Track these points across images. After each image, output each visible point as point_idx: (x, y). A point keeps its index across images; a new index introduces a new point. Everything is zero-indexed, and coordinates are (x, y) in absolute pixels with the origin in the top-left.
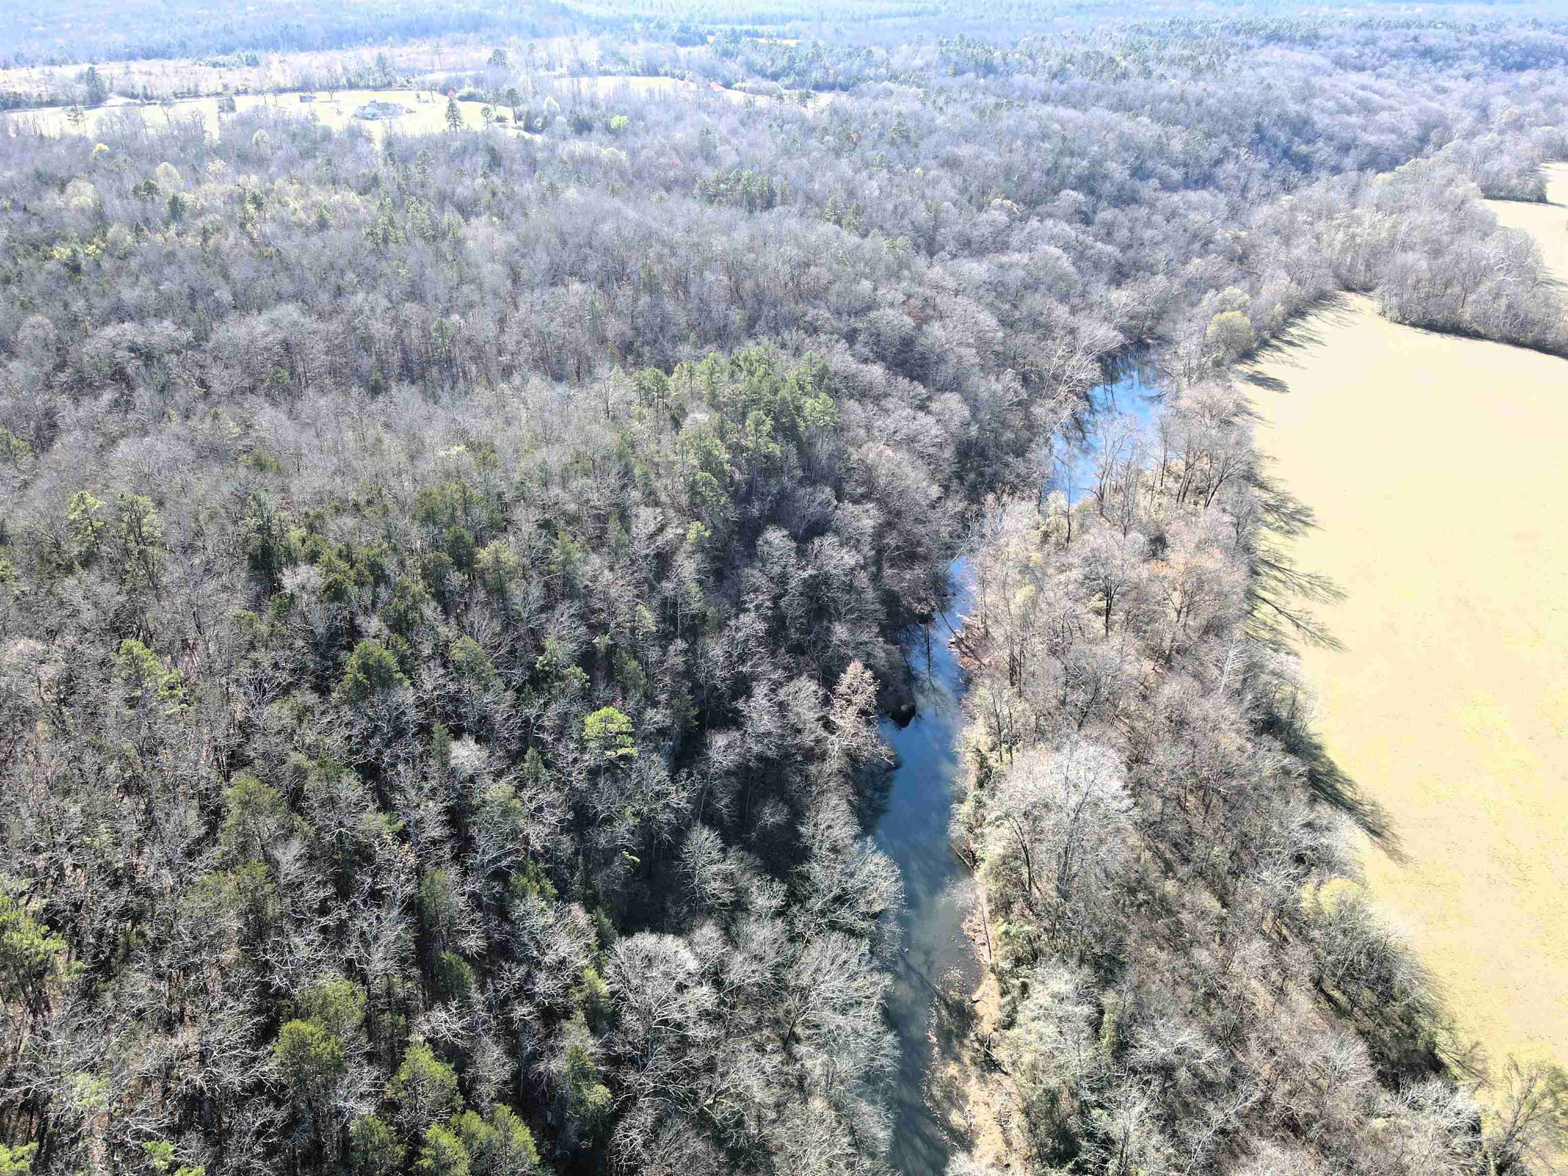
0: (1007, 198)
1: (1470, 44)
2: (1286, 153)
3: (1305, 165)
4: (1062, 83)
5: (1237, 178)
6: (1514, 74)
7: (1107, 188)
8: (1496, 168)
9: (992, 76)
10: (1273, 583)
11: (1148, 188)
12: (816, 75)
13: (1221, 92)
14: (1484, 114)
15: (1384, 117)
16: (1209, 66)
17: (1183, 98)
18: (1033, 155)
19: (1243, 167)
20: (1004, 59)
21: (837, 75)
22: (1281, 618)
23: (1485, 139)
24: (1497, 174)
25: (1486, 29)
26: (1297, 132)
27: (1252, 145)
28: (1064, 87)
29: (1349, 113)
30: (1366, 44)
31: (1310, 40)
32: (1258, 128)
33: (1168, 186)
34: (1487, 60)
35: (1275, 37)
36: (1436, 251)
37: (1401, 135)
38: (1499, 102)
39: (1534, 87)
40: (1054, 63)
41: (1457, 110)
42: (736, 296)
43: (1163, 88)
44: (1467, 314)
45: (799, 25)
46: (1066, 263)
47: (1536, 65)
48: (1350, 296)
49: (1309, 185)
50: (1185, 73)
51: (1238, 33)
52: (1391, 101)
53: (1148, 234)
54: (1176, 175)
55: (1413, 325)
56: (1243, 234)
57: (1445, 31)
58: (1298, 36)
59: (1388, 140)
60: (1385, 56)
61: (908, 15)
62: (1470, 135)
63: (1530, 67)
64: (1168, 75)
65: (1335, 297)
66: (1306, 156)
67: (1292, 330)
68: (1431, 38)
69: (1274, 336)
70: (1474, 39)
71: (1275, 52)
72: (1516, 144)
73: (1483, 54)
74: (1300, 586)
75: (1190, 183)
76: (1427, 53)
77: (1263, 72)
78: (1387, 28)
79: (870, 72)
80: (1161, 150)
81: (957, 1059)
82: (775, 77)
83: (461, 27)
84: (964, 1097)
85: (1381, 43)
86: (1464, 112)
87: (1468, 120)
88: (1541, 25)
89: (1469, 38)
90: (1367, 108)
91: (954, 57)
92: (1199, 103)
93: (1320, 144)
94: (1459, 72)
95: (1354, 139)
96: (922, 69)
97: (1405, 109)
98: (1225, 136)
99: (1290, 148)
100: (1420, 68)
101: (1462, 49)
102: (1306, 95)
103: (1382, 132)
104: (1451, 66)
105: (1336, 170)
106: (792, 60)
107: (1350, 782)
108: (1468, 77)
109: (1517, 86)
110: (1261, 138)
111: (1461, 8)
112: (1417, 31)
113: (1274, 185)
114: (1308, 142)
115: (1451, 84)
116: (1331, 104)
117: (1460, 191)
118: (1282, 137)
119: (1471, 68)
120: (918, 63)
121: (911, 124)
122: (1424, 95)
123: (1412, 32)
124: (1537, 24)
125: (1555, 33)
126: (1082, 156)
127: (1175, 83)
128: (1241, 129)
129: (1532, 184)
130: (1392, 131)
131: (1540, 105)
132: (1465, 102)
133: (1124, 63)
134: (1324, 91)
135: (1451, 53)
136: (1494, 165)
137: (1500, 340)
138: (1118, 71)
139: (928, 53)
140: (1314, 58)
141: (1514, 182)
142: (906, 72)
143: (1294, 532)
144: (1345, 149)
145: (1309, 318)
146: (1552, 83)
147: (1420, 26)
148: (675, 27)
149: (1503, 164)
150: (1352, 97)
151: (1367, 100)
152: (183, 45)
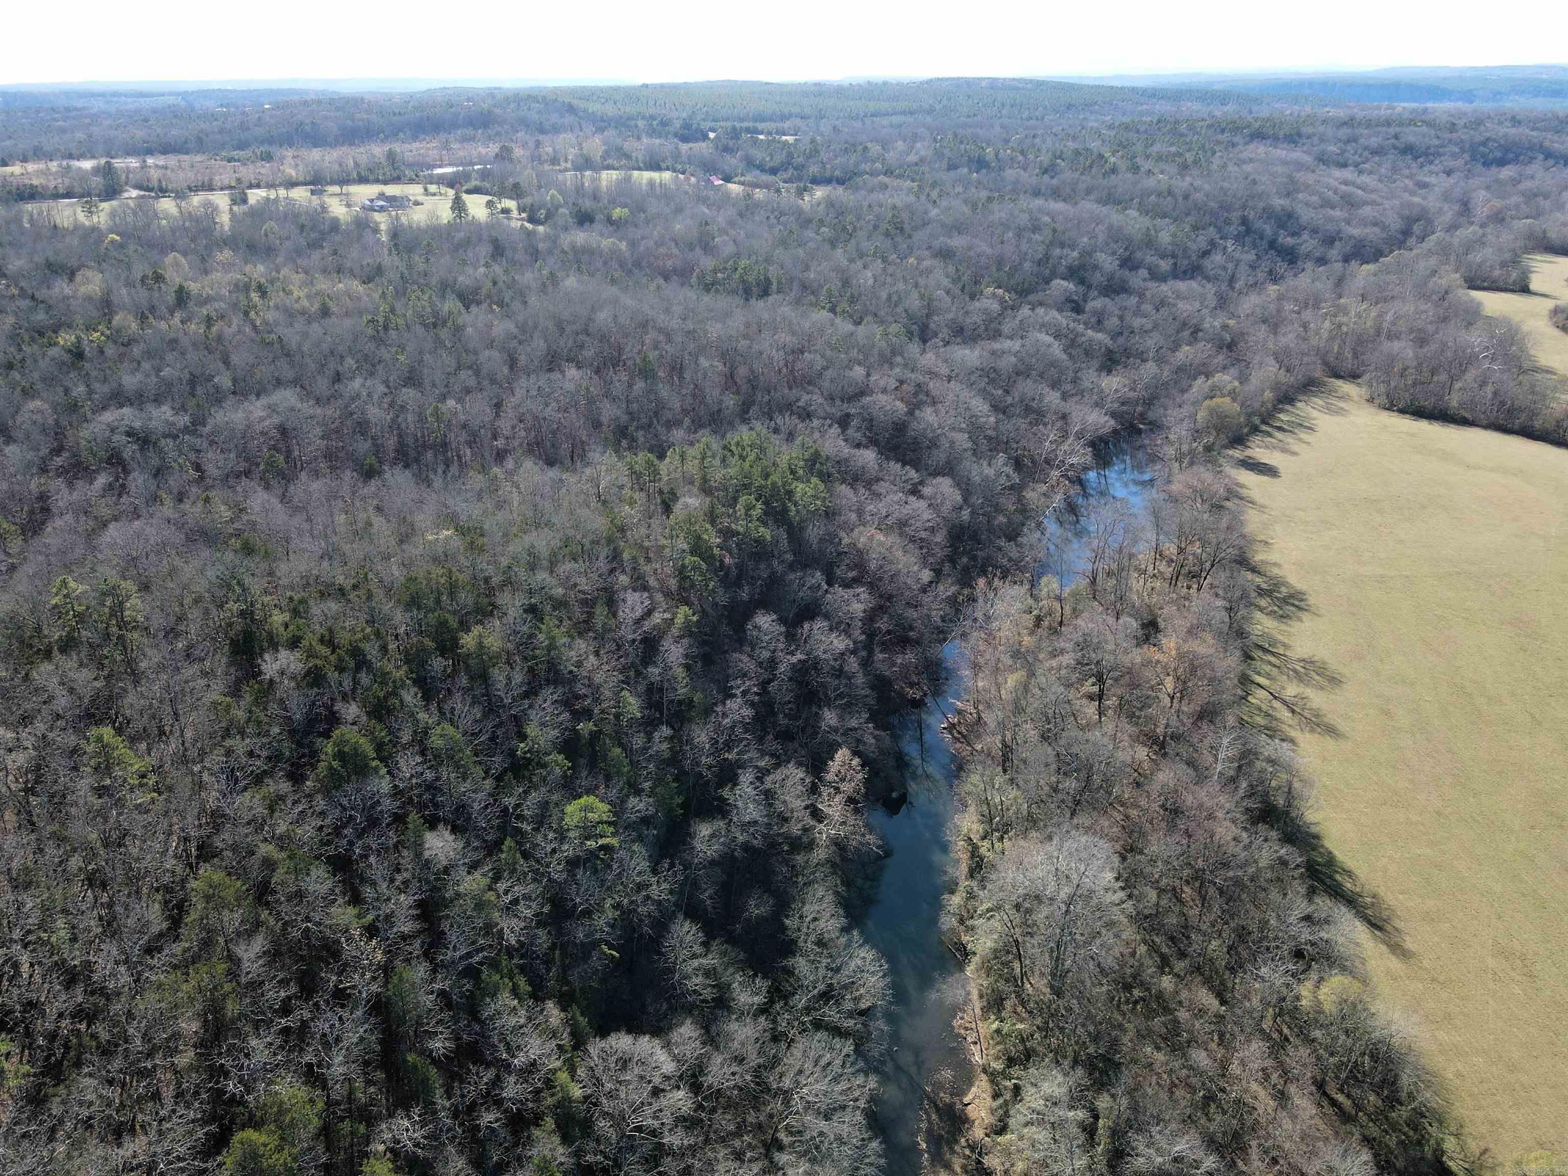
0: (999, 287)
1: (1450, 140)
2: (1272, 245)
3: (1291, 257)
4: (1052, 177)
5: (1225, 268)
6: (1494, 169)
7: (1097, 278)
8: (1478, 259)
9: (984, 171)
10: (1268, 668)
11: (1137, 279)
12: (814, 169)
13: (1207, 187)
14: (1466, 207)
15: (1367, 211)
16: (1196, 162)
17: (1170, 193)
18: (1024, 247)
19: (1230, 258)
20: (997, 155)
21: (834, 169)
22: (1276, 704)
23: (1468, 232)
24: (1480, 265)
25: (1465, 127)
26: (1282, 225)
27: (1239, 238)
28: (1055, 181)
29: (1333, 207)
30: (1348, 141)
31: (1293, 138)
32: (1244, 221)
33: (1156, 276)
34: (1467, 156)
35: (1258, 135)
36: (1422, 341)
37: (1384, 228)
38: (1480, 196)
39: (1515, 182)
40: (1045, 159)
41: (1439, 204)
42: (730, 381)
43: (1150, 183)
44: (1454, 401)
45: (798, 122)
46: (1057, 350)
47: (1516, 160)
48: (1339, 383)
49: (1295, 275)
50: (1172, 169)
51: (1223, 131)
52: (1374, 196)
53: (1138, 322)
54: (1165, 265)
55: (1402, 411)
56: (1232, 322)
57: (1425, 129)
58: (1281, 134)
59: (1371, 233)
60: (1366, 153)
61: (904, 113)
62: (1452, 228)
63: (1509, 163)
64: (1156, 170)
65: (1324, 384)
66: (1292, 248)
67: (1282, 416)
68: (1410, 136)
69: (1264, 422)
70: (1454, 135)
71: (1260, 150)
72: (1498, 237)
73: (1463, 150)
74: (1295, 671)
75: (1177, 274)
76: (1408, 150)
77: (1248, 168)
78: (1369, 126)
79: (866, 166)
80: (1149, 242)
81: (947, 1167)
82: (774, 171)
83: (470, 124)
85: (1362, 141)
86: (1446, 207)
87: (1449, 213)
88: (1519, 123)
89: (1449, 136)
90: (1350, 202)
91: (947, 152)
92: (1186, 197)
93: (1305, 236)
94: (1439, 168)
95: (1339, 232)
96: (916, 164)
97: (1388, 204)
98: (1212, 228)
99: (1276, 240)
100: (1401, 165)
101: (1442, 146)
102: (1290, 190)
103: (1366, 225)
104: (1431, 163)
105: (1322, 261)
106: (790, 155)
107: (1349, 873)
108: (1449, 173)
109: (1497, 181)
110: (1247, 230)
111: (1441, 108)
112: (1398, 129)
113: (1261, 275)
114: (1293, 234)
115: (1432, 180)
116: (1315, 198)
117: (1443, 282)
118: (1268, 230)
119: (1451, 164)
120: (912, 158)
121: (905, 216)
122: (1406, 189)
123: (1392, 130)
124: (1515, 121)
125: (1533, 129)
126: (1073, 247)
127: (1162, 178)
128: (1228, 222)
129: (1514, 275)
130: (1375, 224)
131: (1521, 199)
132: (1446, 197)
133: (1113, 160)
134: (1307, 187)
135: (1432, 150)
136: (1477, 257)
137: (1487, 427)
138: (1107, 166)
139: (923, 149)
140: (1297, 155)
141: (1497, 273)
142: (901, 167)
143: (1287, 617)
144: (1330, 241)
145: (1299, 404)
146: (1532, 177)
147: (1401, 124)
148: (678, 124)
149: (1485, 256)
150: (1335, 192)
151: (1350, 195)
152: (200, 140)
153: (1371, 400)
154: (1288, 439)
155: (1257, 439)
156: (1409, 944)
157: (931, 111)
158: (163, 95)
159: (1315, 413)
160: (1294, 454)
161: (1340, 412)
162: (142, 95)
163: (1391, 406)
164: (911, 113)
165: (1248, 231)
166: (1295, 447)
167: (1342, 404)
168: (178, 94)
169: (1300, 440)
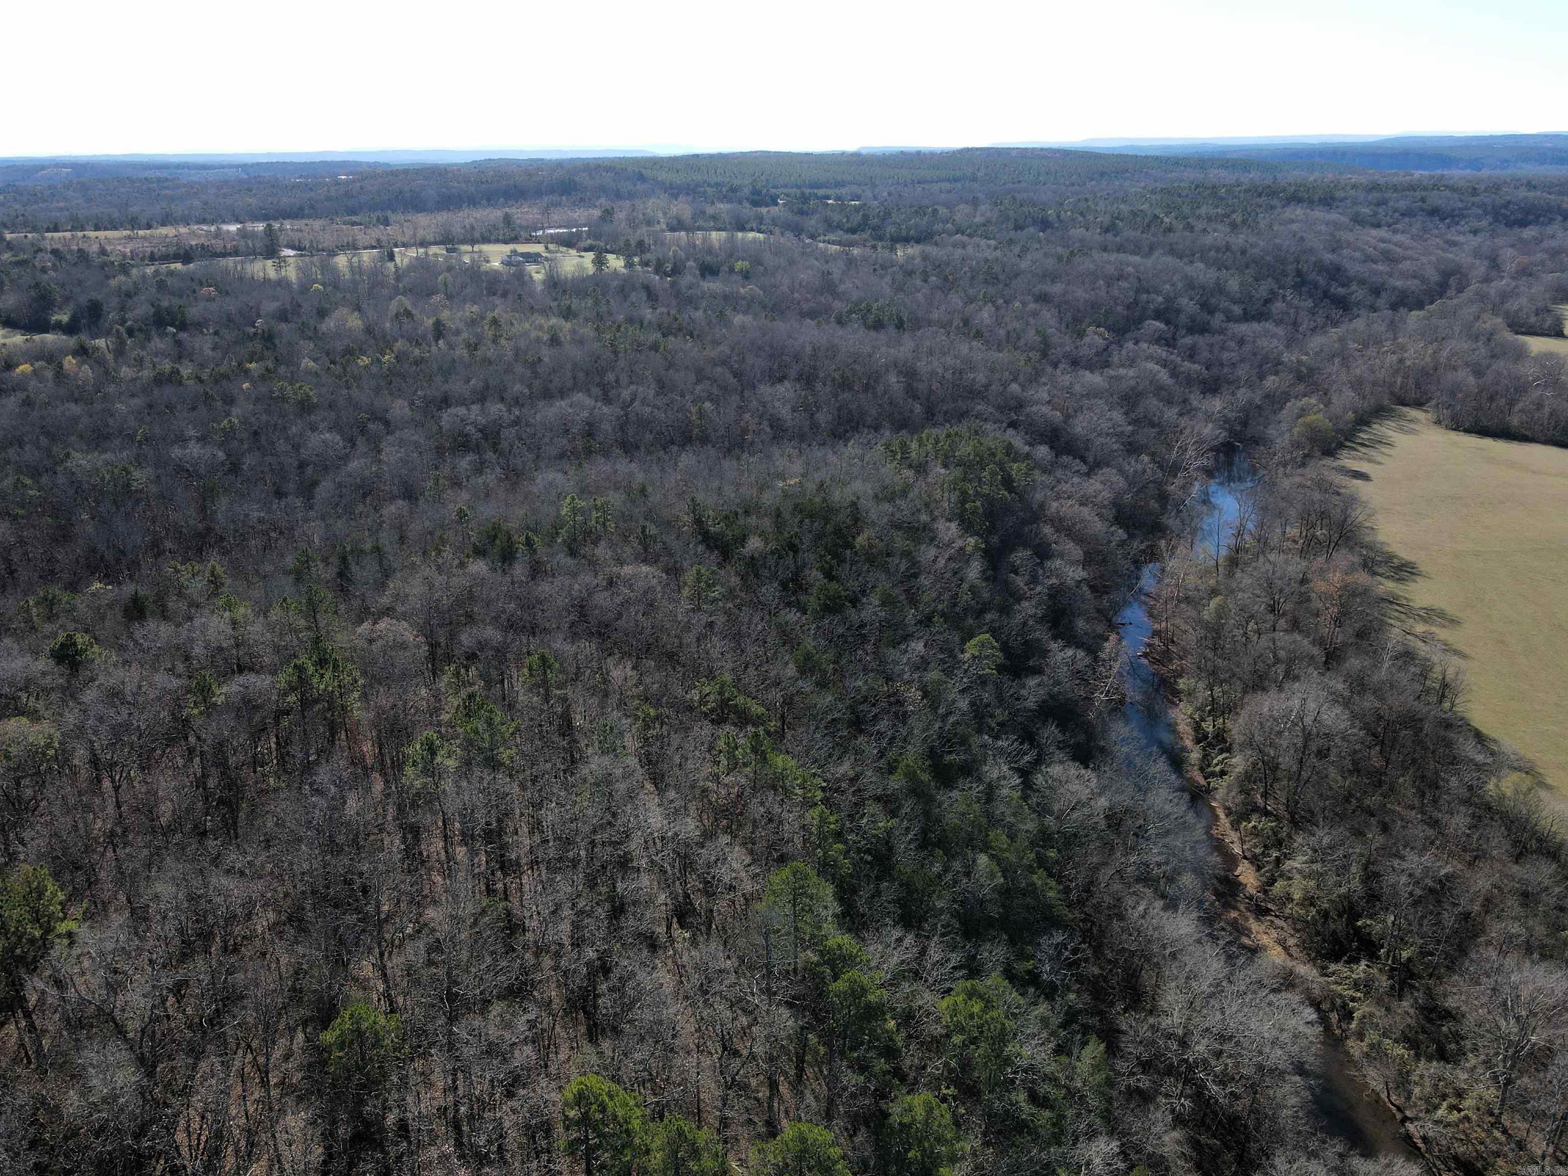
0: (1098, 326)
1: (1473, 204)
2: (1326, 294)
3: (1344, 305)
4: (1115, 236)
5: (1288, 314)
6: (1517, 230)
7: (1183, 319)
8: (1515, 308)
9: (1049, 231)
10: (1396, 614)
11: (1217, 320)
12: (890, 230)
13: (1262, 243)
14: (1494, 263)
15: (1406, 265)
16: (1244, 222)
17: (1228, 248)
18: (1116, 292)
19: (1290, 305)
20: (1058, 217)
21: (909, 229)
22: (1408, 637)
23: (1503, 283)
24: (1517, 312)
25: (1485, 191)
26: (1333, 278)
27: (1295, 287)
28: (1118, 239)
29: (1375, 262)
30: (1378, 204)
31: (1328, 201)
32: (1299, 273)
33: (1230, 318)
34: (1490, 218)
35: (1295, 199)
36: (1478, 373)
37: (1424, 280)
38: (1508, 254)
39: (1538, 241)
40: (1106, 220)
41: (1470, 260)
43: (1208, 240)
44: (1515, 421)
45: (854, 188)
46: (1164, 376)
47: (1536, 221)
48: (1405, 409)
49: (1351, 320)
50: (1223, 228)
51: (1260, 195)
52: (1409, 252)
53: (1226, 355)
54: (1237, 310)
55: (1468, 431)
56: (1304, 358)
57: (1447, 193)
58: (1316, 198)
59: (1413, 285)
60: (1397, 215)
61: (948, 180)
62: (1487, 280)
63: (1530, 223)
64: (1209, 229)
65: (1393, 410)
66: (1344, 297)
67: (1362, 435)
68: (1436, 199)
69: (1346, 440)
70: (1476, 199)
71: (1299, 212)
72: (1530, 288)
73: (1486, 213)
74: (1419, 615)
75: (1246, 317)
76: (1434, 212)
77: (1294, 227)
78: (1395, 190)
79: (938, 227)
80: (1220, 289)
81: (1235, 908)
82: (853, 231)
83: (551, 190)
84: (1250, 930)
85: (1391, 204)
86: (1478, 262)
87: (1481, 269)
88: (1535, 187)
89: (1473, 199)
90: (1389, 258)
91: (1011, 213)
92: (1243, 252)
93: (1354, 287)
94: (1467, 228)
95: (1383, 284)
96: (984, 225)
97: (1424, 260)
98: (1270, 279)
99: (1328, 290)
100: (1431, 226)
101: (1466, 209)
102: (1335, 247)
103: (1407, 278)
104: (1457, 223)
105: (1373, 309)
106: (866, 217)
107: (1495, 741)
108: (1475, 232)
109: (1521, 240)
110: (1301, 283)
111: (1457, 174)
112: (1423, 193)
113: (1320, 321)
114: (1343, 285)
115: (1461, 239)
116: (1357, 254)
117: (1488, 326)
118: (1321, 280)
119: (1476, 224)
120: (978, 219)
121: (997, 268)
122: (1438, 247)
123: (1418, 194)
124: (1531, 185)
125: (1550, 194)
126: (1158, 293)
127: (1218, 235)
128: (1284, 274)
129: (1549, 322)
130: (1415, 277)
131: (1545, 256)
132: (1477, 254)
133: (1167, 220)
134: (1349, 244)
135: (1456, 212)
136: (1512, 305)
137: (1546, 442)
138: (1164, 225)
139: (985, 211)
140: (1334, 216)
141: (1533, 319)
142: (970, 227)
143: (1403, 580)
144: (1376, 291)
145: (1374, 426)
146: (1553, 237)
147: (1425, 189)
148: (747, 191)
149: (1520, 304)
150: (1375, 248)
151: (1389, 251)
152: (312, 207)
153: (1438, 422)
154: (1372, 453)
155: (1345, 452)
156: (1549, 781)
157: (974, 179)
158: (223, 167)
159: (1390, 433)
160: (1379, 463)
161: (1413, 432)
162: (203, 167)
163: (1457, 425)
164: (956, 180)
165: (1303, 283)
166: (1379, 458)
167: (1412, 426)
168: (237, 166)
169: (1383, 453)
